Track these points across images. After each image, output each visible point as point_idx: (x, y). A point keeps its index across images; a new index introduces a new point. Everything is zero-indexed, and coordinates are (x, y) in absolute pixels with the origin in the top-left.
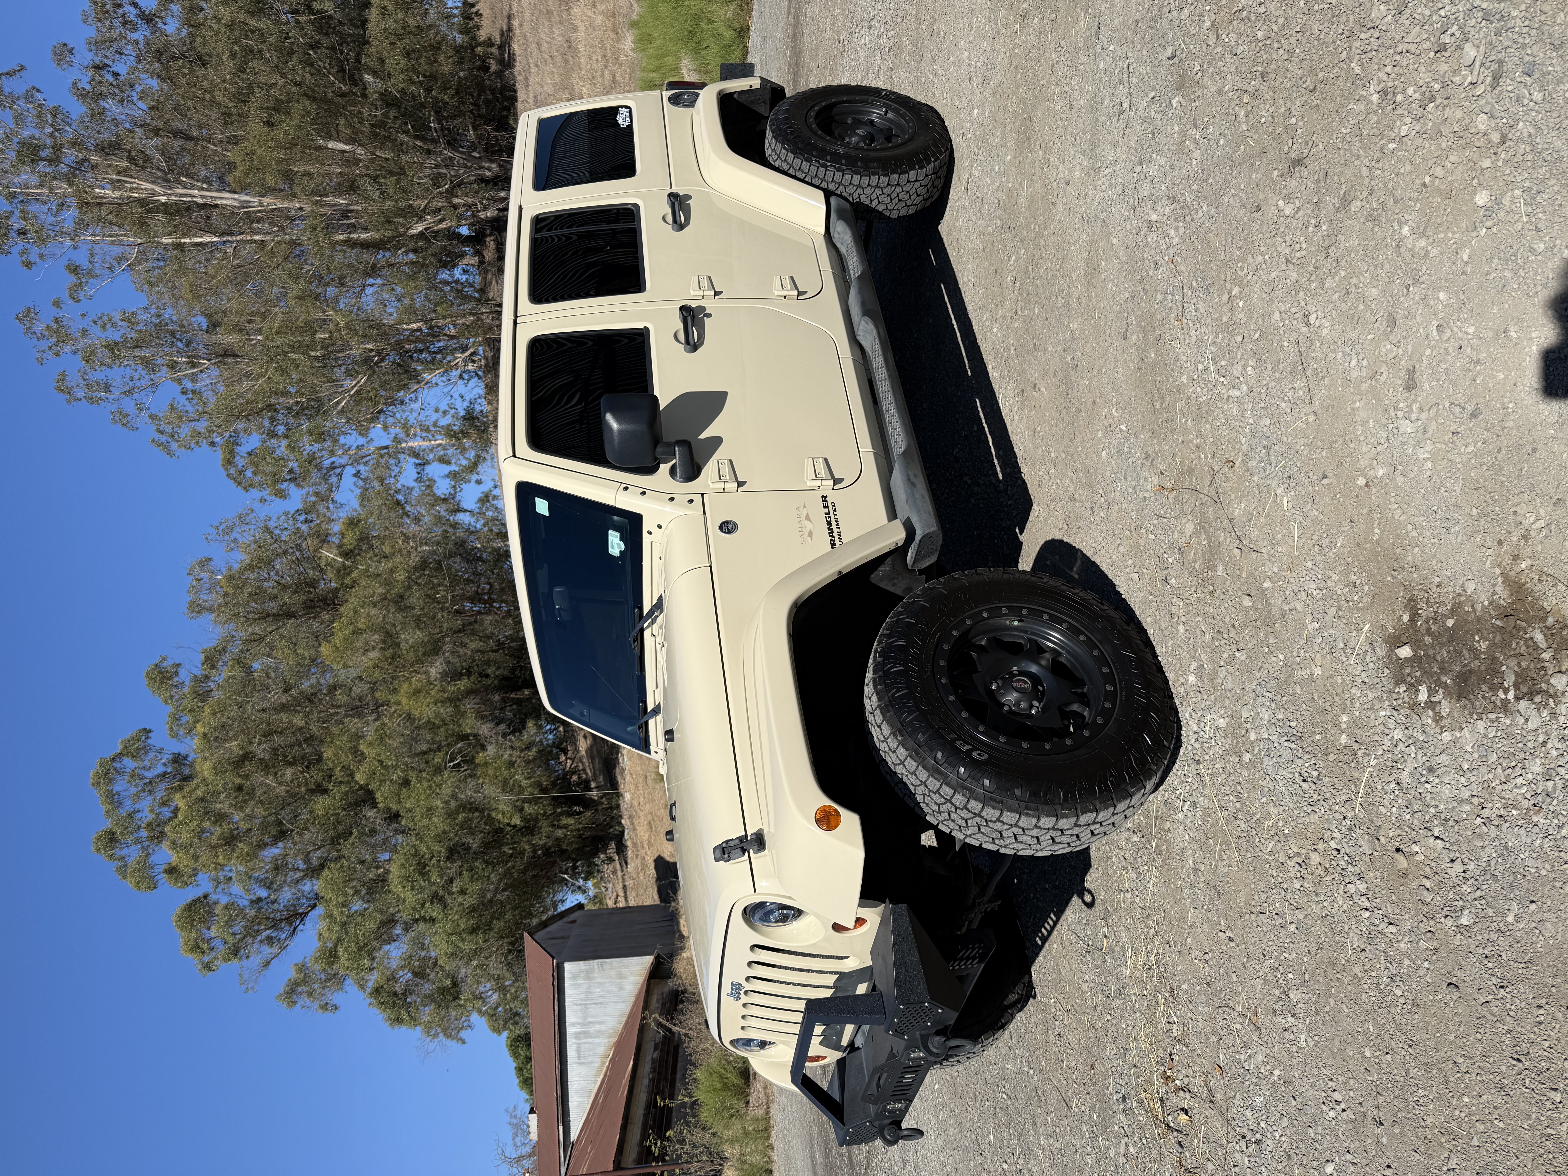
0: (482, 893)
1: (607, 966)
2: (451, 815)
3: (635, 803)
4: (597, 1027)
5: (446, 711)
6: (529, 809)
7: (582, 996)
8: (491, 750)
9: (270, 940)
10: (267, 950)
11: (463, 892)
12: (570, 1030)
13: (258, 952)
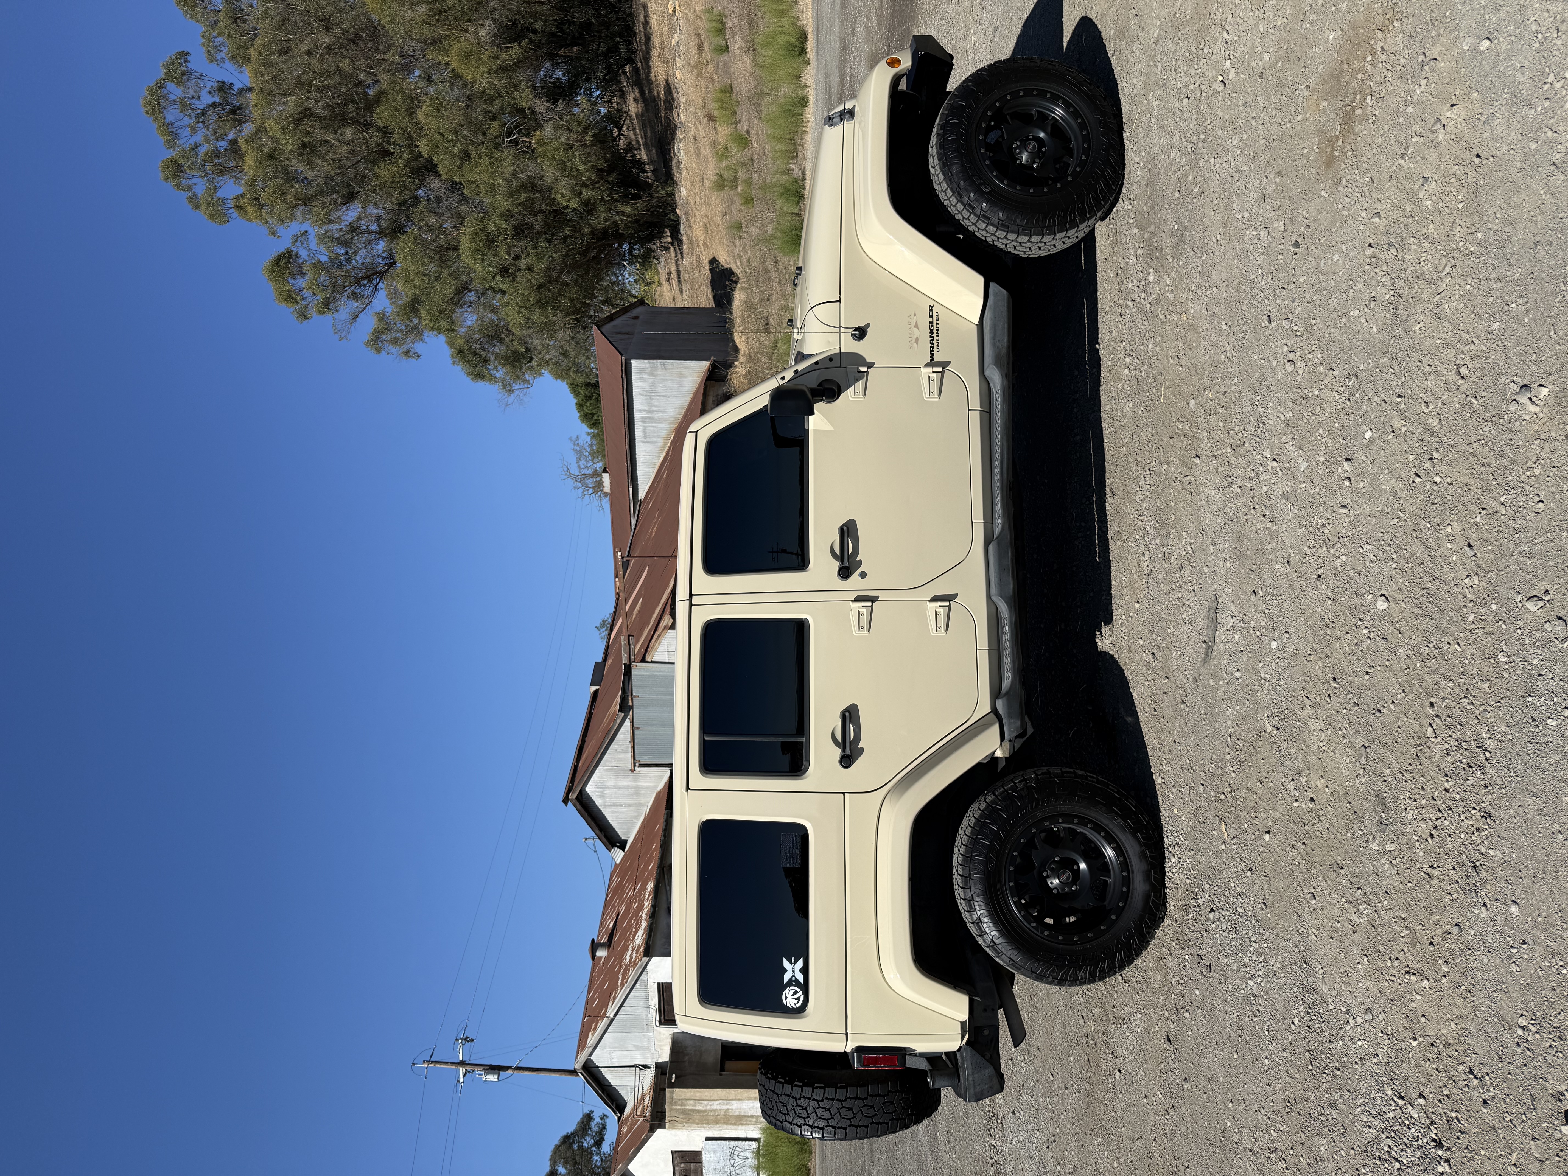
0: (548, 270)
1: (669, 366)
2: (512, 194)
3: (692, 201)
4: (660, 415)
5: (500, 83)
6: (587, 193)
7: (647, 389)
8: (548, 129)
9: (355, 296)
10: (355, 305)
11: (530, 269)
12: (637, 415)
13: (346, 307)
